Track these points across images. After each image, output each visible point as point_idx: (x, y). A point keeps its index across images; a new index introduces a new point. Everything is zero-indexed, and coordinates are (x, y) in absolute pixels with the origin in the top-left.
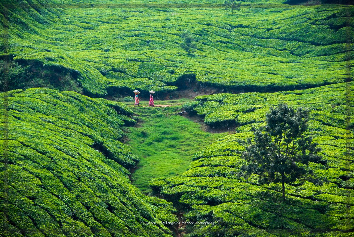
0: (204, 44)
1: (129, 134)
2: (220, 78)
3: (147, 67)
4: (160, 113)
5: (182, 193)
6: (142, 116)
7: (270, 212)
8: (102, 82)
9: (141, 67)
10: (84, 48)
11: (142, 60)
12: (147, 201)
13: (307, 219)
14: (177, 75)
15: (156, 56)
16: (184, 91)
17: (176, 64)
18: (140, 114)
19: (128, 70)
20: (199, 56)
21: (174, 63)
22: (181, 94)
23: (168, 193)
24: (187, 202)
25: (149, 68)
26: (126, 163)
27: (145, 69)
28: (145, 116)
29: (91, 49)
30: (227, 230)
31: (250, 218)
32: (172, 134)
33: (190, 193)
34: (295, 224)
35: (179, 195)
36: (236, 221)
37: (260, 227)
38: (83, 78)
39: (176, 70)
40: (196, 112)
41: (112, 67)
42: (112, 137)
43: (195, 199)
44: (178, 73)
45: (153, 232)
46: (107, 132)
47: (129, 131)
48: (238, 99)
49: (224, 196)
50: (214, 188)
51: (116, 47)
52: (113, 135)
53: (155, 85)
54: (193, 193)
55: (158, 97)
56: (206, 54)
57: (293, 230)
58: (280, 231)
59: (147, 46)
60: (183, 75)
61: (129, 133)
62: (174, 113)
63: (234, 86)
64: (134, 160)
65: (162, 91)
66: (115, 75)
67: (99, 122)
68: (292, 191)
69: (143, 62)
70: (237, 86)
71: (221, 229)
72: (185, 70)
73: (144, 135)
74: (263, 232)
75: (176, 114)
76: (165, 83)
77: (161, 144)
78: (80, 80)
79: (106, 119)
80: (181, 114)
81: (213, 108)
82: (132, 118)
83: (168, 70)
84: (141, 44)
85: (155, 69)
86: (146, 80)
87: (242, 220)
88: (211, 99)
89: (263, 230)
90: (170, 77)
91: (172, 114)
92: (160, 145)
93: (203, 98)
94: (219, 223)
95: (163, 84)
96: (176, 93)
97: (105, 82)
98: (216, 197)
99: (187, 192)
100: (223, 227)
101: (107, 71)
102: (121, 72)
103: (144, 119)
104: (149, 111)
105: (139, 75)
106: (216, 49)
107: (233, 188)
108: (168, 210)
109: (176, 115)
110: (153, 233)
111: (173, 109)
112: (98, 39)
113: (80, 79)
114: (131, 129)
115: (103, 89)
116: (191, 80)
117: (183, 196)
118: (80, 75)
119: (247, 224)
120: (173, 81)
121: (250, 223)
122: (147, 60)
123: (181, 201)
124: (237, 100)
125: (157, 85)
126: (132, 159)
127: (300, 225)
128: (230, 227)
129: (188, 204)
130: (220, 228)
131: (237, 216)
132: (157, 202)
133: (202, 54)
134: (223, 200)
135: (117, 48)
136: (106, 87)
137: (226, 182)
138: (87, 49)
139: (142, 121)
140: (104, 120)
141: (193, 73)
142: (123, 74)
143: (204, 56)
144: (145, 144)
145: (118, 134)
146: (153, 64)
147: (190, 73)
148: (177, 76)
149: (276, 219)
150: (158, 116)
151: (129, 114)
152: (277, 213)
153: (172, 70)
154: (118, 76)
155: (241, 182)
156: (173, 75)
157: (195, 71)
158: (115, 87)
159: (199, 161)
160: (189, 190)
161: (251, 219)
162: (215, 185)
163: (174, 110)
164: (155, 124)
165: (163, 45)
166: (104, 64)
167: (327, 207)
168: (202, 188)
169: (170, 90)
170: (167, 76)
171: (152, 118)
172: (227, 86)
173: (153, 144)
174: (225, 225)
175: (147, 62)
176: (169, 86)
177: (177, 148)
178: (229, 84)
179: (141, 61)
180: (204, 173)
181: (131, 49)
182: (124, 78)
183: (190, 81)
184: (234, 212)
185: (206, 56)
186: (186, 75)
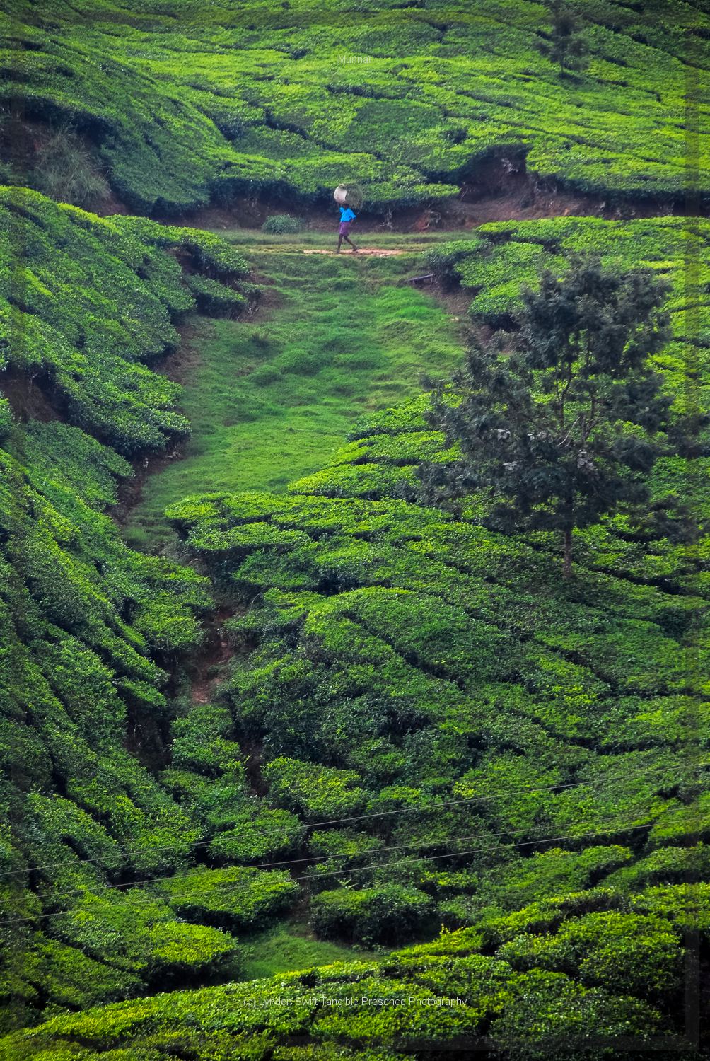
0: (640, 39)
1: (205, 344)
2: (605, 161)
3: (383, 116)
4: (347, 276)
5: (249, 550)
6: (285, 283)
7: (498, 624)
8: (199, 162)
9: (362, 115)
10: (232, 42)
11: (376, 91)
12: (128, 569)
13: (610, 654)
14: (471, 146)
15: (436, 78)
16: (487, 205)
17: (484, 108)
18: (280, 276)
19: (316, 123)
20: (600, 81)
21: (479, 104)
22: (475, 214)
23: (208, 546)
24: (258, 579)
25: (386, 120)
26: (130, 439)
27: (374, 123)
28: (296, 285)
29: (254, 45)
30: (328, 679)
31: (417, 640)
32: (357, 349)
33: (274, 550)
34: (561, 667)
35: (240, 553)
36: (365, 650)
37: (440, 673)
38: (124, 144)
39: (472, 131)
40: (459, 277)
41: (268, 112)
42: (120, 349)
43: (285, 569)
44: (473, 142)
45: (69, 672)
46: (106, 331)
47: (210, 331)
48: (613, 239)
49: (367, 566)
50: (357, 536)
51: (334, 40)
52: (125, 345)
53: (388, 180)
54: (284, 549)
55: (391, 220)
56: (630, 77)
57: (544, 686)
58: (505, 687)
59: (437, 42)
60: (489, 149)
61: (208, 341)
62: (398, 278)
63: (638, 191)
64: (167, 432)
65: (405, 201)
66: (268, 139)
67: (84, 298)
68: (611, 558)
69: (378, 96)
70: (649, 194)
71: (309, 674)
72: (504, 130)
73: (262, 347)
74: (445, 688)
75: (402, 281)
76: (424, 172)
77: (312, 381)
78: (110, 153)
79: (123, 289)
80: (419, 284)
81: (515, 264)
82: (237, 289)
83: (448, 128)
84: (416, 34)
85: (405, 124)
86: (363, 159)
87: (388, 647)
88: (523, 234)
89: (447, 683)
90: (445, 153)
91: (387, 284)
92: (306, 386)
93: (501, 231)
94: (309, 652)
95: (414, 176)
96: (459, 207)
97: (211, 163)
98: (342, 567)
99: (267, 547)
100: (315, 667)
101: (247, 125)
102: (293, 129)
103: (287, 296)
104: (315, 268)
105: (350, 141)
106: (675, 59)
107: (417, 539)
108: (187, 601)
109: (401, 284)
110: (67, 676)
111: (399, 263)
112: (290, 11)
113: (112, 147)
114: (220, 325)
115: (195, 187)
116: (514, 167)
117: (250, 560)
118: (117, 136)
119: (400, 660)
120: (452, 168)
121: (412, 659)
122: (392, 93)
123: (238, 575)
124: (609, 242)
125: (395, 178)
126: (160, 429)
127: (578, 671)
128: (339, 669)
129: (259, 587)
130: (307, 671)
131: (374, 632)
132: (158, 575)
133: (615, 74)
134: (361, 578)
135: (335, 44)
136: (208, 180)
137: (404, 517)
138: (240, 48)
139: (280, 302)
140: (113, 290)
141: (525, 141)
142: (295, 137)
143: (617, 83)
144: (249, 380)
145: (149, 342)
146: (404, 106)
147: (514, 141)
148: (468, 151)
149: (502, 649)
150: (339, 287)
151: (228, 277)
152: (518, 628)
153: (459, 130)
154: (278, 142)
155: (457, 518)
156: (457, 148)
157: (534, 136)
158: (240, 180)
159: (361, 445)
160: (276, 540)
161: (415, 646)
162: (364, 527)
163: (399, 268)
164: (317, 314)
165: (488, 41)
166: (246, 100)
167: (697, 615)
168: (315, 534)
169: (431, 199)
170: (436, 151)
171: (322, 290)
172: (614, 191)
173: (280, 380)
174: (324, 662)
175: (394, 98)
176: (432, 186)
177: (356, 396)
178: (622, 186)
179: (372, 95)
180: (354, 486)
181: (377, 50)
182: (294, 151)
183: (510, 170)
184: (372, 618)
185: (624, 84)
186: (500, 148)
